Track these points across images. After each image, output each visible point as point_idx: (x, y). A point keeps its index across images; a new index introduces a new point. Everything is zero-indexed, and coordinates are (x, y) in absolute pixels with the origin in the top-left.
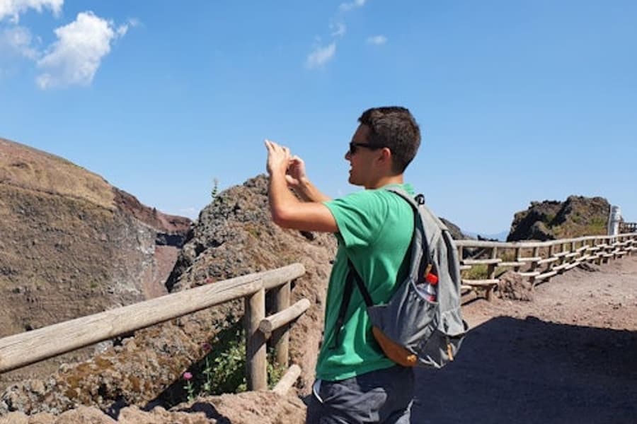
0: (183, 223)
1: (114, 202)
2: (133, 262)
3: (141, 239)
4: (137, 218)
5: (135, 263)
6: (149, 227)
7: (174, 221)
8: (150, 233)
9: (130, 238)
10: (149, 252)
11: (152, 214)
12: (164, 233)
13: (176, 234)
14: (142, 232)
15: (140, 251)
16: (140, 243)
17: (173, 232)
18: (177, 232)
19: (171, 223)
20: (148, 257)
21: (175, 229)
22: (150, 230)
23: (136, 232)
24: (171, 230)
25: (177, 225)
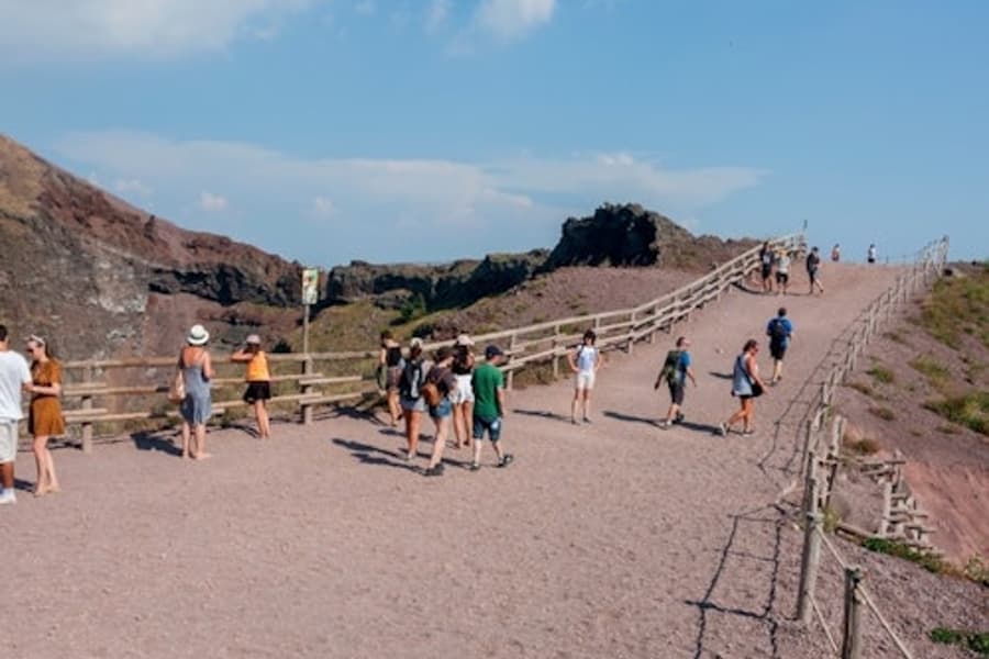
0: (211, 248)
1: (37, 203)
2: (78, 331)
3: (101, 281)
4: (95, 236)
5: (82, 333)
6: (128, 255)
7: (196, 243)
8: (131, 269)
9: (71, 279)
10: (126, 308)
11: (145, 230)
12: (170, 268)
13: (195, 271)
14: (106, 266)
15: (100, 308)
16: (98, 291)
17: (189, 266)
18: (197, 266)
19: (189, 247)
20: (126, 319)
21: (194, 259)
22: (131, 263)
23: (88, 266)
24: (184, 260)
25: (201, 251)
